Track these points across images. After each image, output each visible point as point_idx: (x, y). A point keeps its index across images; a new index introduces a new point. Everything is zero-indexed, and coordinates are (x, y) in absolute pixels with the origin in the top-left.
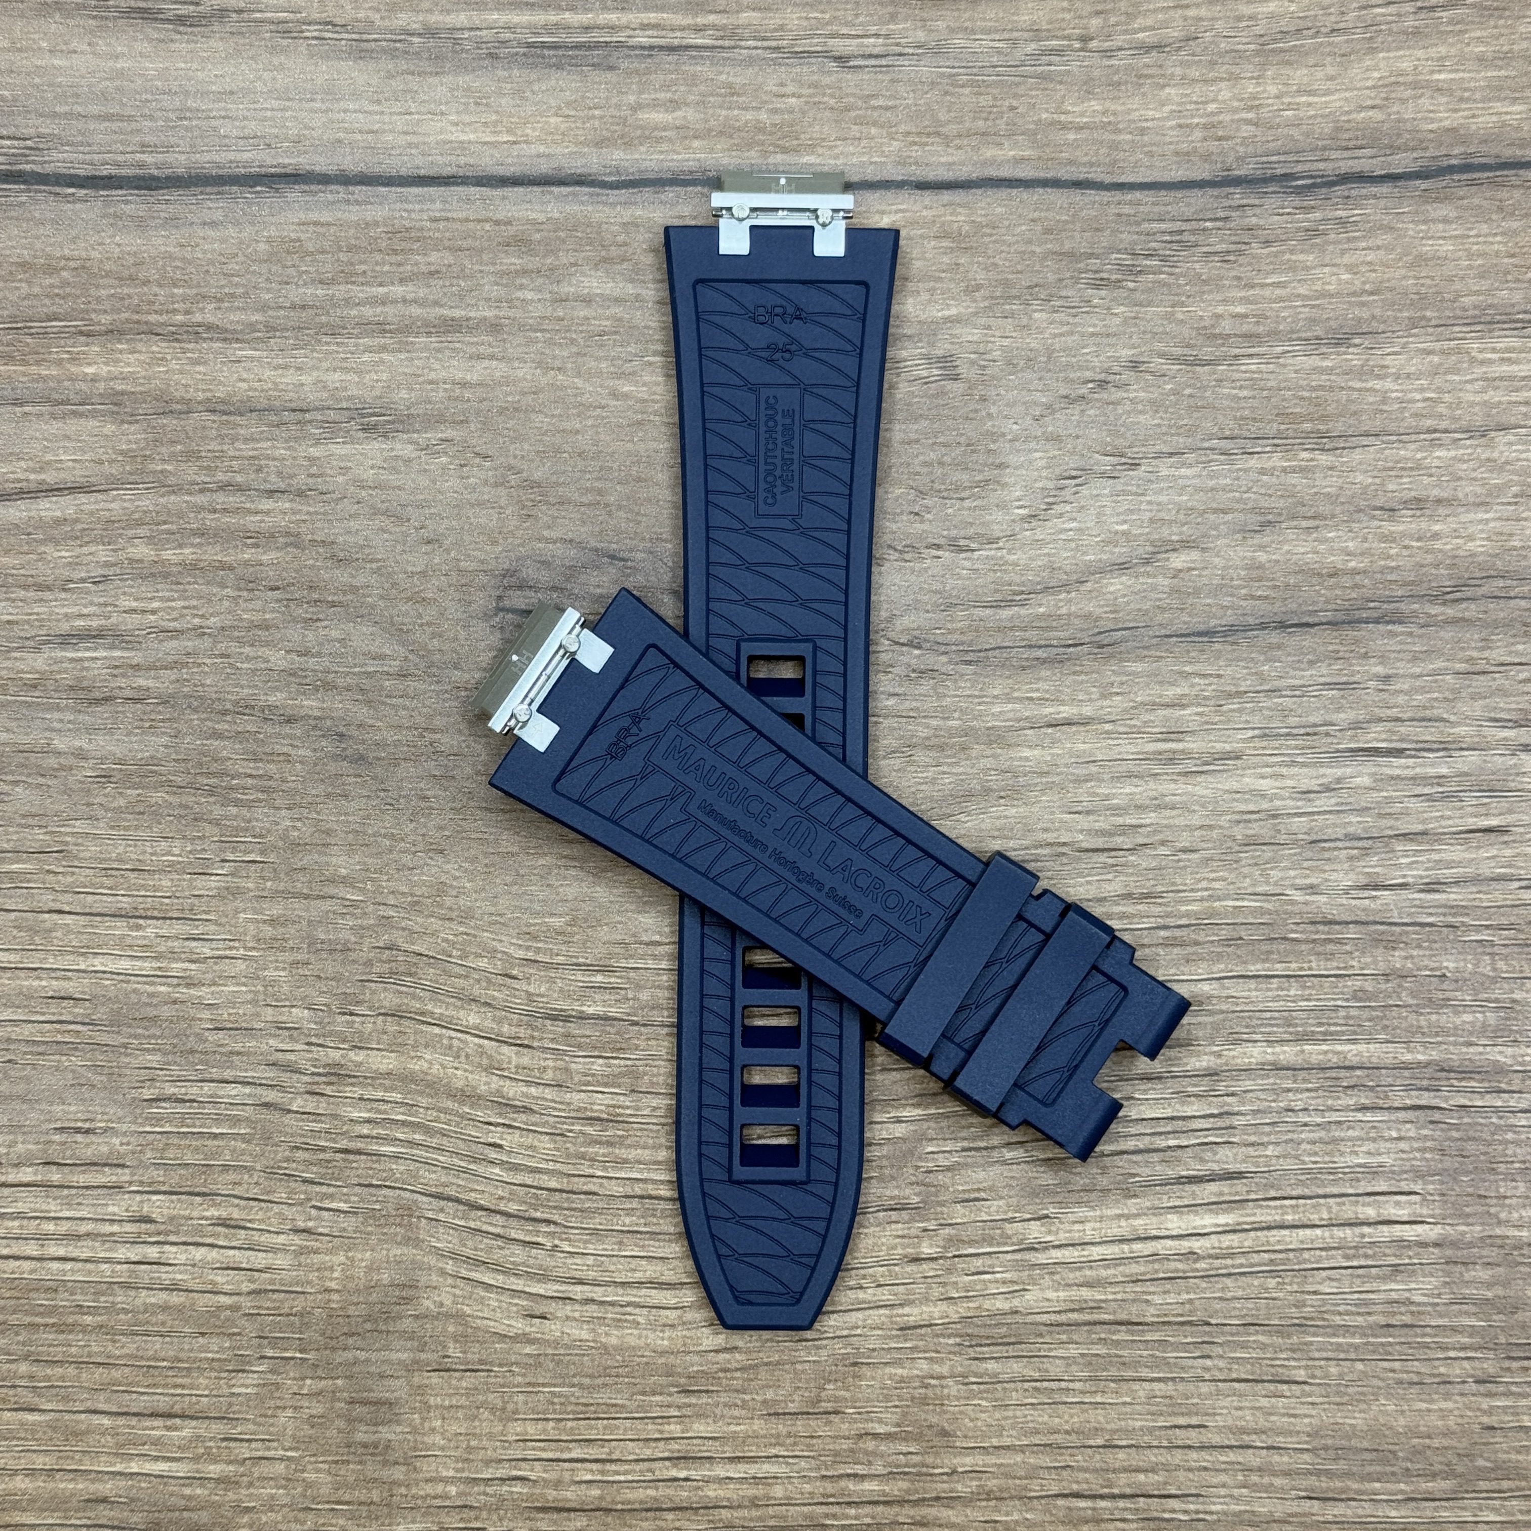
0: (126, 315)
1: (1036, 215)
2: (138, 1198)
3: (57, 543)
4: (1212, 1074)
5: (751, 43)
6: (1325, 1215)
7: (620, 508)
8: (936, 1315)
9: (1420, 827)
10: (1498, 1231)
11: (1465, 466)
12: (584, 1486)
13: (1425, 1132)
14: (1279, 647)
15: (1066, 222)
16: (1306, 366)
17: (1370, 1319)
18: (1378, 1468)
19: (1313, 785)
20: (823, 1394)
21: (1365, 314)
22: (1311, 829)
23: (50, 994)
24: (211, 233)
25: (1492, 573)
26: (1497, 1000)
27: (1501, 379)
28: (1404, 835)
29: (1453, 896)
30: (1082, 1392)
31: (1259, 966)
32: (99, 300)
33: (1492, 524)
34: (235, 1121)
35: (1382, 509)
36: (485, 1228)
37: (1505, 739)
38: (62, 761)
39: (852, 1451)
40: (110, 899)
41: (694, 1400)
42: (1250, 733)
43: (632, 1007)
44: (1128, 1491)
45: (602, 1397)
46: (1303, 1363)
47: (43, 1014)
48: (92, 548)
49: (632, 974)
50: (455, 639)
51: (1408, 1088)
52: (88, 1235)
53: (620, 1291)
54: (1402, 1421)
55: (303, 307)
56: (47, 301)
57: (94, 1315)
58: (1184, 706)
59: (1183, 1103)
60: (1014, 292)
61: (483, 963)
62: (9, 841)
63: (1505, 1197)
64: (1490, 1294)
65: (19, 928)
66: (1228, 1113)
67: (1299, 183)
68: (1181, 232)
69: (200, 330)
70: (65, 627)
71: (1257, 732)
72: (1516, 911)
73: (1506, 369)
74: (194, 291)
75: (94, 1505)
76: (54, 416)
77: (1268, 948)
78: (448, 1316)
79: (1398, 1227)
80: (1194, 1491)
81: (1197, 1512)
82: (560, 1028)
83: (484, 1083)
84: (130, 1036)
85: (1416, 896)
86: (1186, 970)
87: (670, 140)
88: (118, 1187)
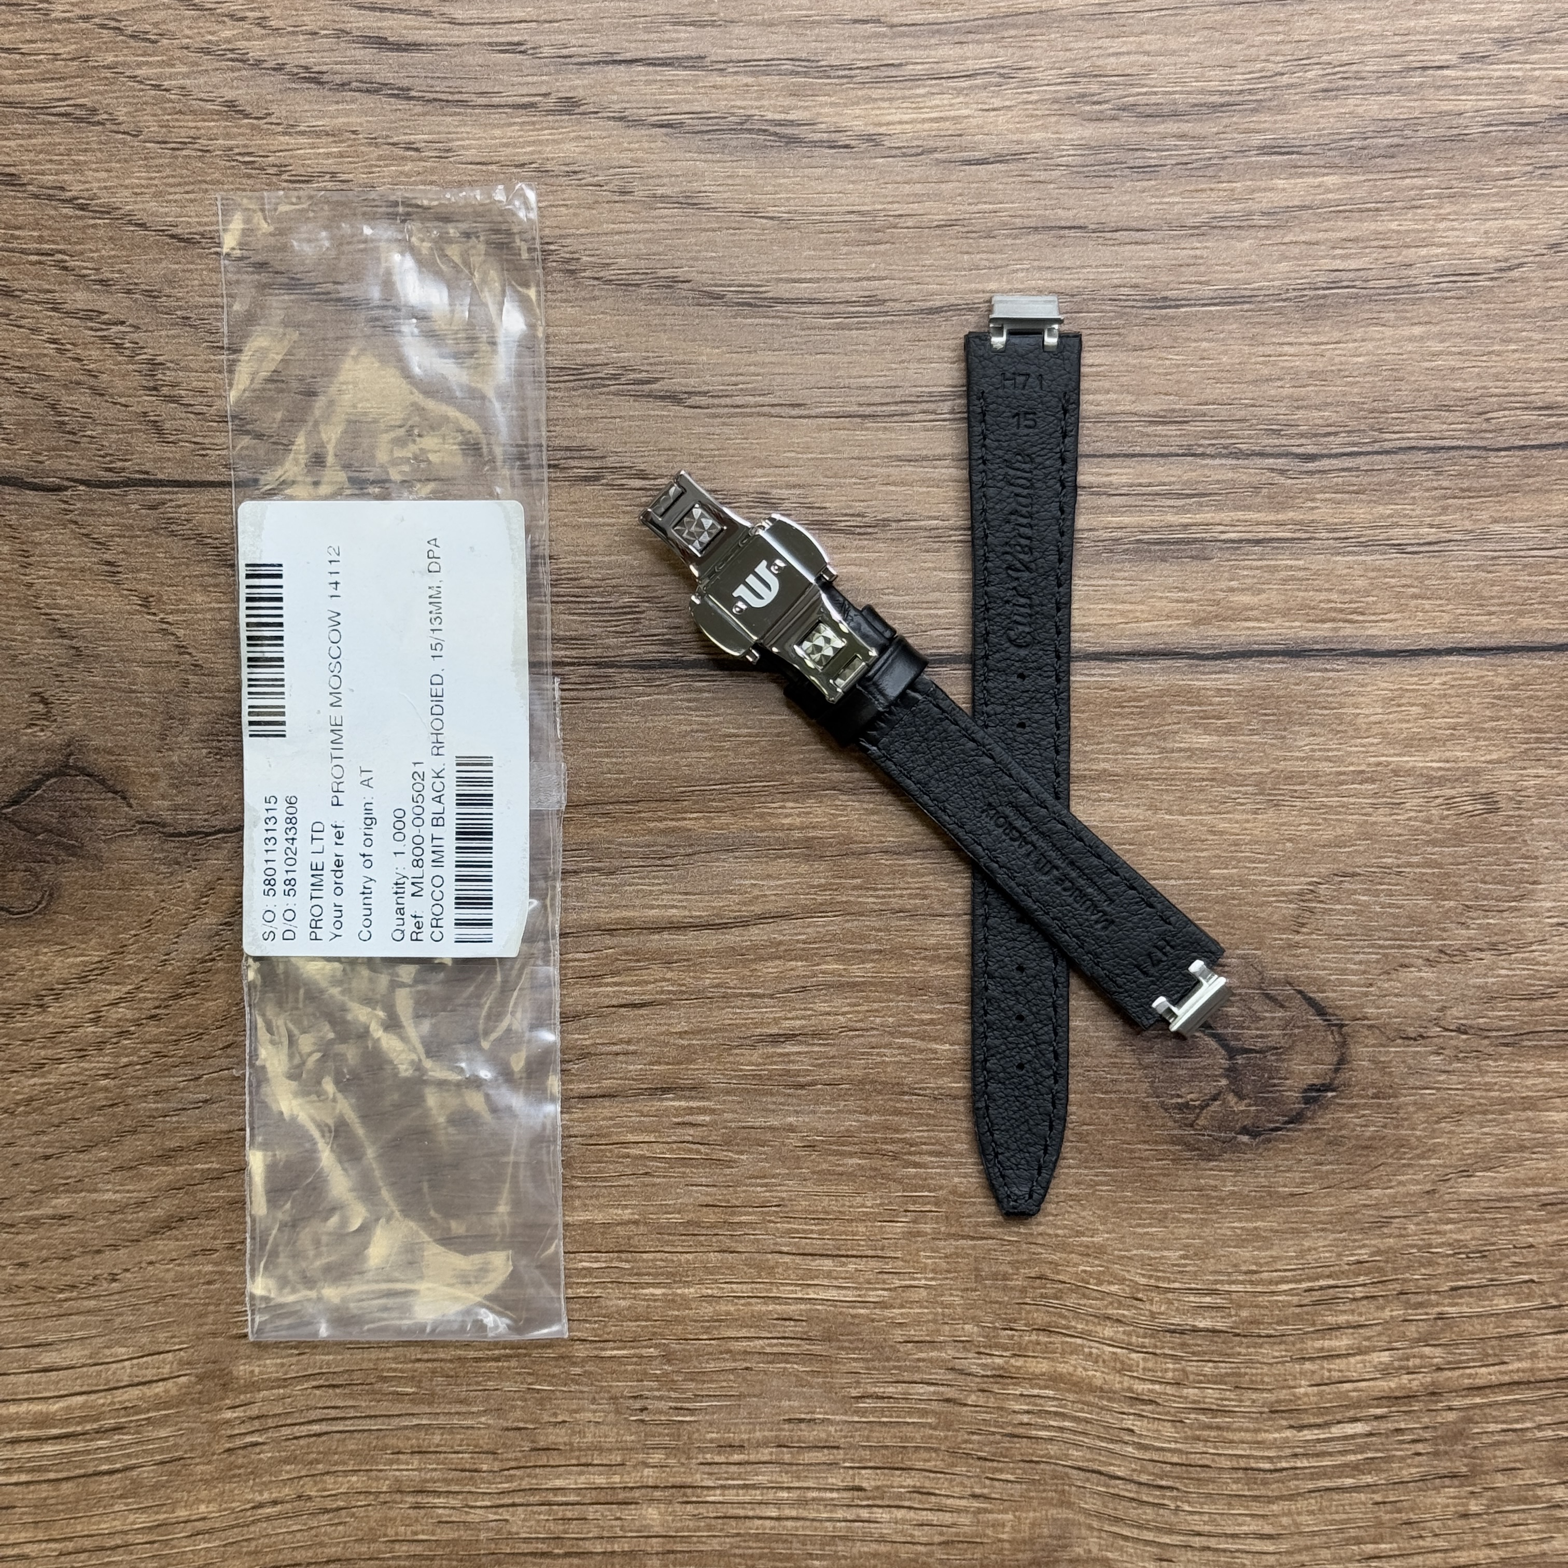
0: (814, 775)
2: (851, 1472)
3: (766, 962)
5: (1325, 535)
7: (1218, 923)
8: (1481, 1556)
23: (776, 1316)
32: (792, 764)
34: (924, 1413)
36: (1122, 1493)
38: (777, 1134)
40: (819, 1242)
43: (1234, 1322)
47: (771, 1332)
48: (793, 965)
49: (1234, 1296)
50: (1086, 1031)
52: (814, 1499)
53: (1230, 1540)
57: (821, 1560)
61: (1114, 1288)
62: (738, 1198)
65: (749, 1266)
70: (775, 1031)
76: (758, 859)
78: (1096, 1560)
82: (1177, 1339)
83: (1117, 1382)
84: (839, 1348)
87: (1257, 620)
88: (834, 1464)
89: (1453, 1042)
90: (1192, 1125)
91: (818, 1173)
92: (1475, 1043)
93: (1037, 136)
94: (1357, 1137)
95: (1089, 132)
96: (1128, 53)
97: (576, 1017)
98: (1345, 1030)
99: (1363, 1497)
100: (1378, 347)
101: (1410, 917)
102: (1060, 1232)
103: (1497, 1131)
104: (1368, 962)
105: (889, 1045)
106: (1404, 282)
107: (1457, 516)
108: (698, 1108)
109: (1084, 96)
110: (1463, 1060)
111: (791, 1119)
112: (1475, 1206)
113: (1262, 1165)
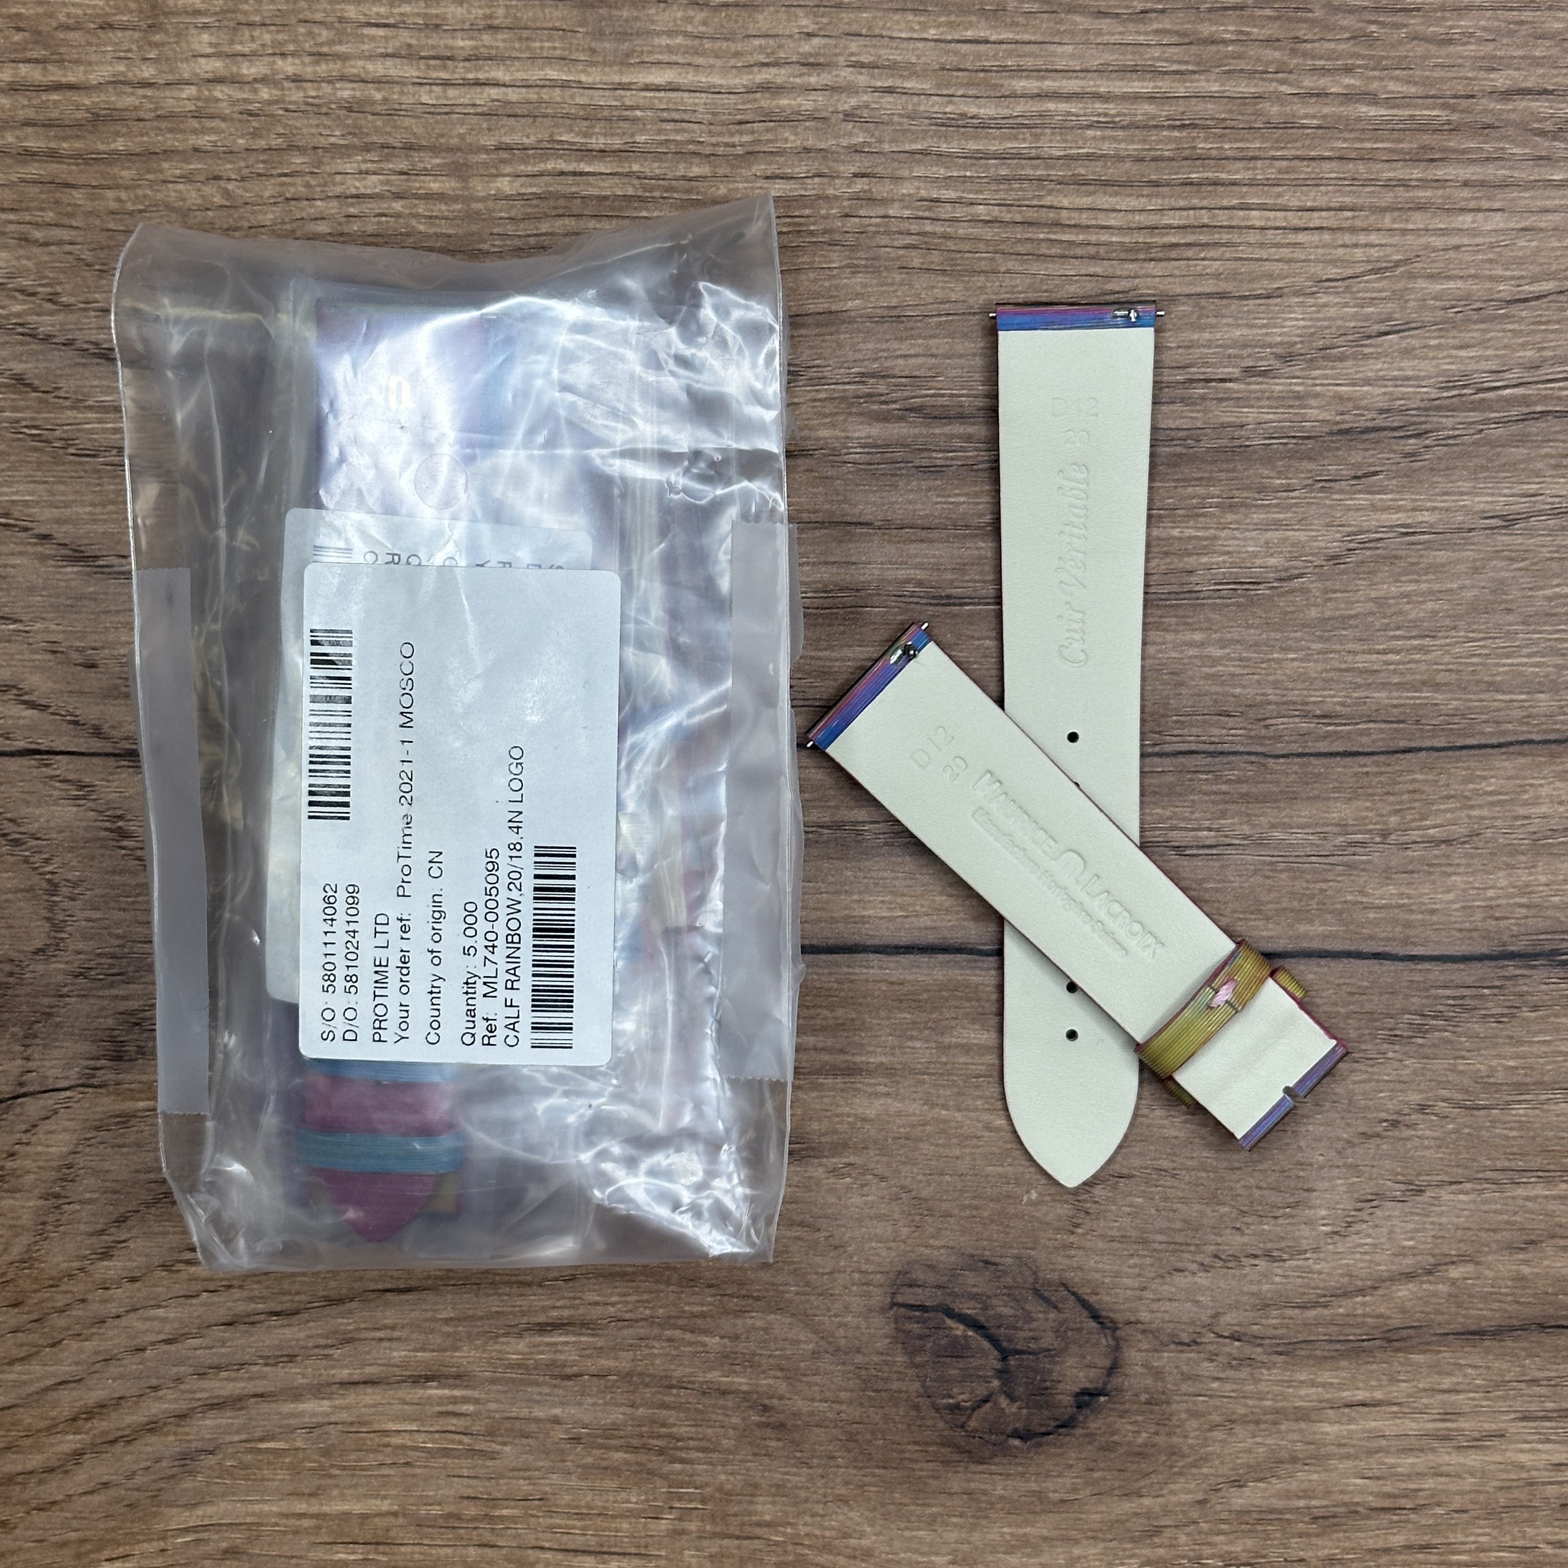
89: (1227, 1349)
90: (962, 1427)
91: (584, 1466)
92: (1249, 1350)
93: (824, 433)
94: (1129, 1444)
95: (875, 431)
96: (916, 356)
97: (340, 1301)
98: (1118, 1333)
100: (1160, 651)
101: (1184, 1221)
102: (827, 1533)
103: (1269, 1441)
104: (1141, 1266)
105: (657, 1338)
106: (1186, 589)
107: (1236, 820)
108: (463, 1397)
109: (870, 395)
110: (1236, 1368)
111: (557, 1411)
112: (1246, 1518)
113: (1032, 1470)
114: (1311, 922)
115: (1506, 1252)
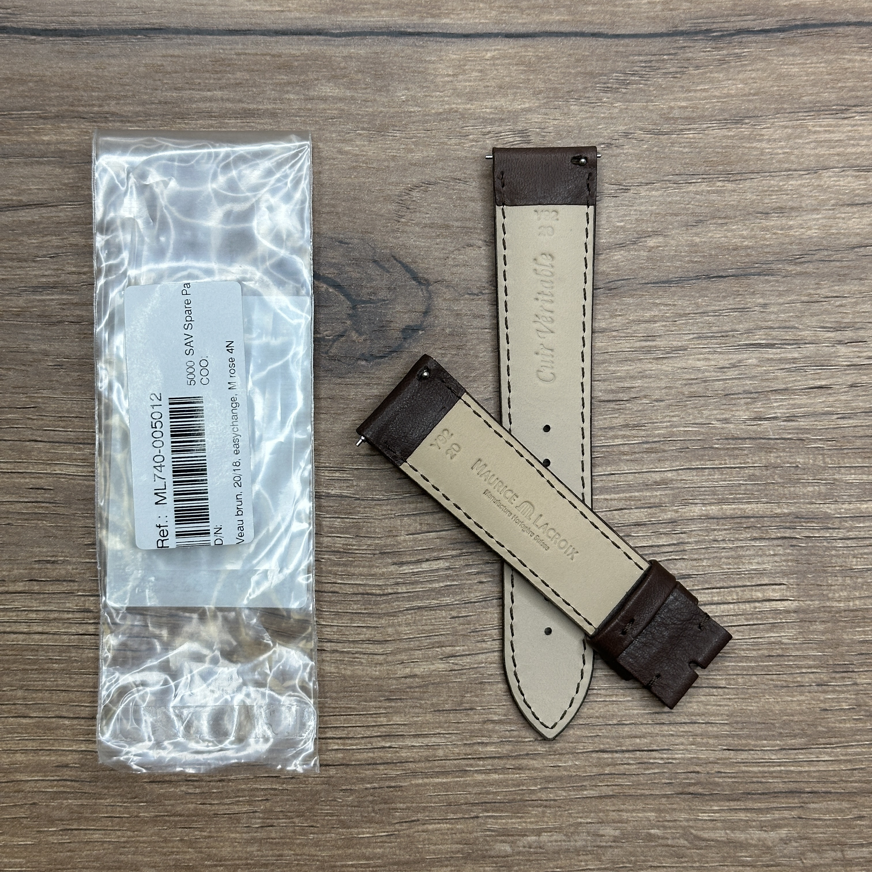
0: (66, 107)
1: (571, 52)
2: (83, 599)
3: (29, 235)
4: (673, 522)
6: (735, 597)
7: (344, 214)
9: (783, 386)
10: (828, 604)
11: (806, 189)
12: (333, 752)
13: (788, 551)
14: (707, 289)
15: (589, 56)
16: (720, 135)
17: (760, 652)
18: (765, 733)
19: (726, 364)
20: (465, 700)
21: (751, 106)
22: (725, 388)
23: (31, 486)
24: (113, 61)
25: (821, 247)
26: (825, 479)
27: (825, 141)
28: (775, 390)
29: (802, 423)
30: (606, 696)
31: (698, 463)
32: (50, 99)
33: (820, 221)
35: (761, 213)
37: (829, 338)
38: (35, 357)
39: (480, 730)
40: (63, 433)
41: (393, 704)
42: (692, 336)
43: (356, 490)
44: (631, 748)
45: (342, 703)
46: (724, 677)
47: (27, 498)
48: (49, 238)
49: (355, 472)
51: (778, 528)
52: (55, 619)
53: (352, 645)
54: (778, 707)
55: (166, 103)
56: (21, 100)
57: (59, 664)
58: (655, 322)
59: (658, 538)
60: (560, 95)
62: (5, 401)
63: (831, 585)
64: (824, 638)
65: (12, 450)
66: (682, 543)
67: (715, 34)
68: (651, 61)
69: (108, 116)
70: (35, 282)
71: (695, 335)
72: (836, 431)
73: (827, 136)
74: (104, 94)
75: (61, 769)
76: (26, 164)
77: (703, 453)
79: (774, 602)
80: (666, 748)
81: (668, 759)
84: (77, 509)
85: (782, 423)
86: (659, 466)
87: (369, 10)
88: (71, 593)
90: (327, 353)
98: (430, 288)
99: (444, 613)
101: (472, 212)
104: (445, 243)
113: (374, 381)
114: (551, 13)
115: (684, 228)
